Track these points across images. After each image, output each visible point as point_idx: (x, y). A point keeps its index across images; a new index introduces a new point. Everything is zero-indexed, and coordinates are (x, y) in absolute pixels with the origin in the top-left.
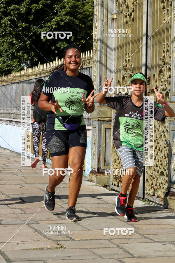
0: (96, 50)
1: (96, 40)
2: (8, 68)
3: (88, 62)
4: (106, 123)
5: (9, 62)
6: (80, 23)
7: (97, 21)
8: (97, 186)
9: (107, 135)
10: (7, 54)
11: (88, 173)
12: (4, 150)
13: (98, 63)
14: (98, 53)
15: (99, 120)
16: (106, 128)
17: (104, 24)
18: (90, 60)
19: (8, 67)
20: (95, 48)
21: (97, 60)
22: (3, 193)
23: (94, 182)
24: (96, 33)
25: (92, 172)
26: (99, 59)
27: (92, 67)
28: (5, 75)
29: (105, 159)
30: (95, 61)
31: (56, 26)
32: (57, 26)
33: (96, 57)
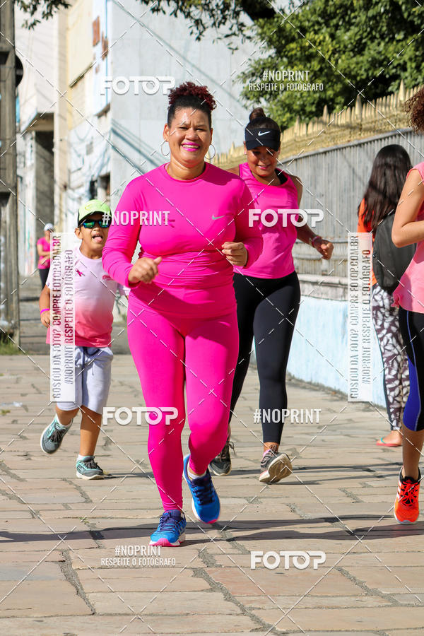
2: (378, 73)
5: (379, 44)
10: (371, 13)
12: (364, 411)
19: (375, 68)
22: (366, 589)
28: (364, 102)
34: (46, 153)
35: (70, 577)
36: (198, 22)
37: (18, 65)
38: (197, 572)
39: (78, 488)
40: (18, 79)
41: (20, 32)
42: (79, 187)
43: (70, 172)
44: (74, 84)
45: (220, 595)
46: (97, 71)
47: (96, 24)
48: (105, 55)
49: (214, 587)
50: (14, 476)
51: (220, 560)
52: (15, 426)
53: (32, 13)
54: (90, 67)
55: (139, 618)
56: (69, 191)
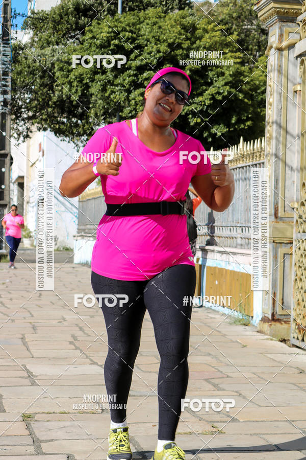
0: (270, 138)
1: (270, 124)
3: (258, 154)
4: (286, 246)
6: (245, 97)
7: (271, 95)
8: (272, 340)
9: (286, 264)
11: (258, 321)
13: (274, 157)
14: (274, 142)
15: (274, 242)
16: (284, 254)
17: (282, 99)
18: (261, 152)
20: (268, 135)
21: (271, 153)
23: (266, 334)
24: (271, 113)
25: (264, 320)
26: (274, 152)
27: (263, 163)
29: (283, 299)
30: (269, 153)
31: (210, 100)
32: (212, 101)
33: (270, 148)
34: (21, 190)
35: (25, 344)
36: (77, 145)
37: (12, 159)
38: (71, 343)
39: (29, 311)
40: (11, 163)
41: (12, 147)
42: (33, 202)
43: (30, 197)
44: (32, 166)
45: (79, 351)
46: (40, 161)
47: (40, 145)
48: (43, 155)
49: (77, 348)
50: (6, 307)
51: (79, 338)
52: (7, 289)
53: (18, 141)
54: (38, 160)
55: (49, 359)
56: (29, 204)
